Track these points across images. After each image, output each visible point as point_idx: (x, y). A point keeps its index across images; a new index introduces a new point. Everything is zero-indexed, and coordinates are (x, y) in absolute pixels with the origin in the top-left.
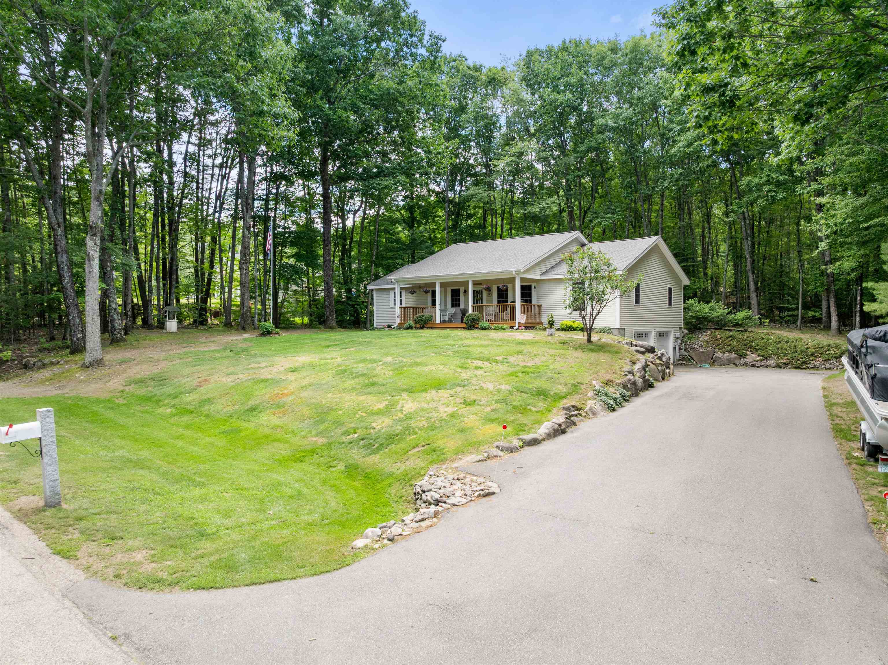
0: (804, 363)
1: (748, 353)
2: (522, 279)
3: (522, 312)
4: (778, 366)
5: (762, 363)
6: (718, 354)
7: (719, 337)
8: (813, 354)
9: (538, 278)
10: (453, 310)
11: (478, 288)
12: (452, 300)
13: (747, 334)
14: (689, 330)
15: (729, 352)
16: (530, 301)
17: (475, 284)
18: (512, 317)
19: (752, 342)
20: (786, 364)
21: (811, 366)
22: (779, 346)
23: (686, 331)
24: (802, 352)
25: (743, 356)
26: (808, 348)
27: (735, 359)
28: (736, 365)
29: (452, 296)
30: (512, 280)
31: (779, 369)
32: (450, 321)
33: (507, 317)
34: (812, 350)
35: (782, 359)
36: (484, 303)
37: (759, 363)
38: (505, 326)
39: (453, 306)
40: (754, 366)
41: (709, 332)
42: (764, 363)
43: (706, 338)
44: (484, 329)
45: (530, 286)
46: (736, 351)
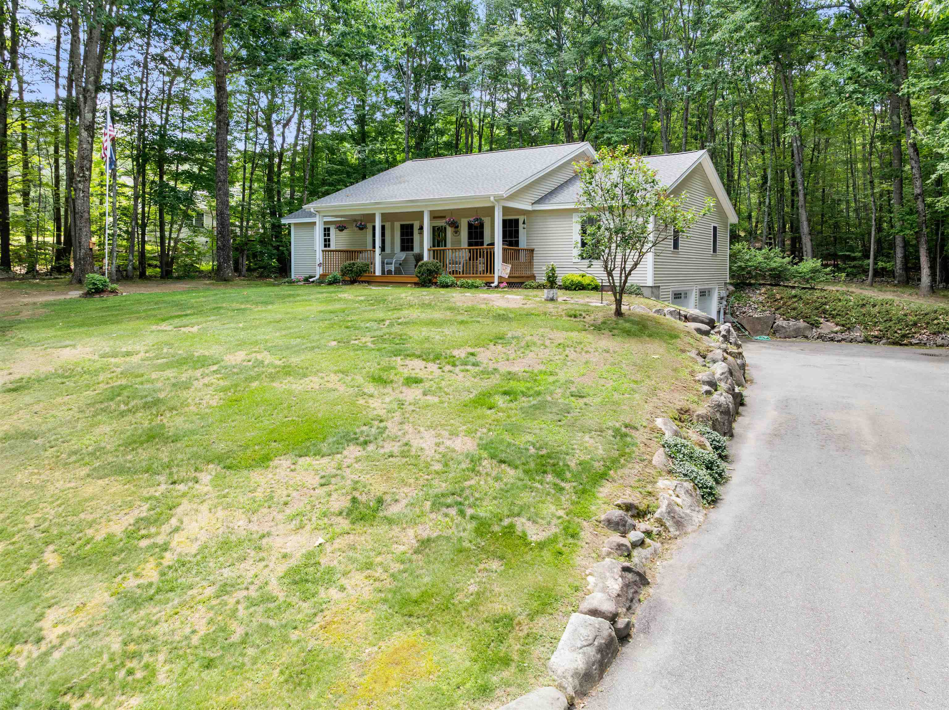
0: (904, 336)
1: (822, 320)
2: (506, 210)
3: (505, 261)
4: (867, 340)
5: (844, 336)
6: (781, 322)
7: (778, 297)
8: (915, 324)
9: (530, 208)
10: (403, 256)
11: (441, 223)
12: (402, 241)
13: (817, 294)
14: (736, 285)
15: (796, 318)
16: (517, 243)
17: (435, 216)
18: (490, 268)
19: (825, 304)
20: (878, 338)
21: (914, 341)
22: (863, 311)
23: (732, 288)
24: (899, 321)
25: (815, 325)
26: (905, 315)
27: (805, 328)
28: (806, 337)
29: (402, 234)
30: (490, 211)
31: (869, 345)
32: (398, 271)
33: (481, 267)
34: (912, 319)
35: (871, 330)
36: (449, 246)
37: (840, 336)
38: (478, 282)
39: (403, 249)
40: (832, 340)
41: (763, 290)
42: (845, 336)
43: (761, 298)
44: (445, 286)
45: (517, 221)
46: (806, 318)
